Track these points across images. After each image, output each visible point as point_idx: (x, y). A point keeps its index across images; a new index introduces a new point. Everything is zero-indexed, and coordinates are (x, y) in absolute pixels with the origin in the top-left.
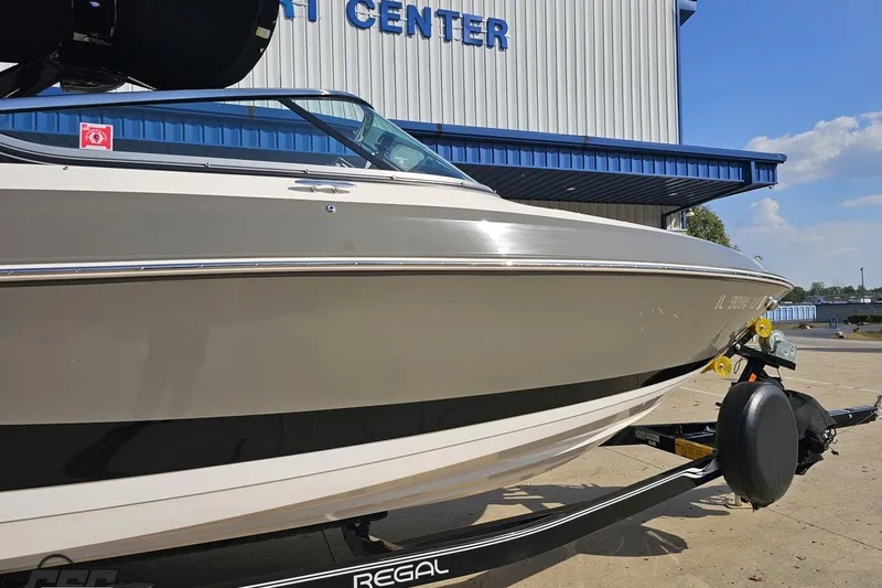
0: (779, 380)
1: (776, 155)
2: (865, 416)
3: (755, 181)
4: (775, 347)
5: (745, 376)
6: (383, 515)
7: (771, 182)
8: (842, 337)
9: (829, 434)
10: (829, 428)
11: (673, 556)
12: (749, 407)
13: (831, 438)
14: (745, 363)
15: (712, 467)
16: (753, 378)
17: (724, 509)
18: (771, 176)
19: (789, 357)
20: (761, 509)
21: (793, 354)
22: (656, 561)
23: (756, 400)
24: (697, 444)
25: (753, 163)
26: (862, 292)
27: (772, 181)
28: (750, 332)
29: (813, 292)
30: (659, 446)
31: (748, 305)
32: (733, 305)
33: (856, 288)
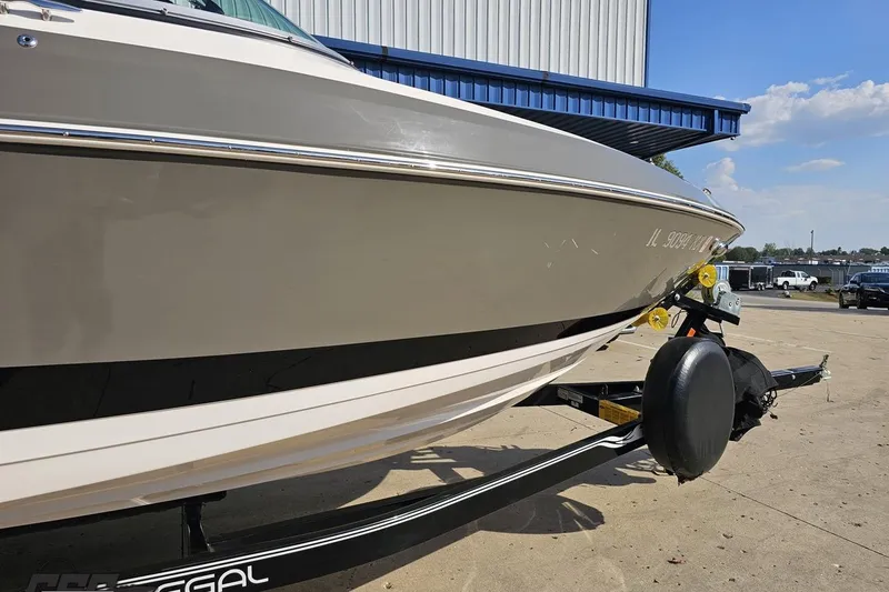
0: (720, 335)
1: (740, 105)
2: (809, 377)
3: (717, 131)
4: (719, 299)
5: (683, 330)
6: (220, 496)
7: (733, 133)
8: (788, 297)
9: (769, 396)
10: (770, 390)
11: (586, 533)
12: (681, 367)
13: (771, 400)
14: (684, 315)
15: (635, 435)
16: (691, 333)
17: (651, 475)
18: (734, 127)
19: (733, 310)
20: (687, 483)
21: (737, 307)
22: (567, 538)
23: (690, 359)
24: (623, 408)
25: (716, 112)
26: (810, 253)
28: (692, 280)
29: (765, 253)
30: (582, 408)
31: (689, 245)
32: (670, 243)
33: (805, 251)
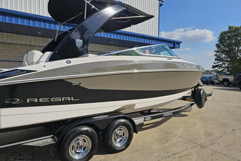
3: (176, 47)
4: (200, 83)
7: (179, 47)
15: (195, 102)
16: (196, 88)
20: (201, 109)
24: (190, 99)
25: (176, 43)
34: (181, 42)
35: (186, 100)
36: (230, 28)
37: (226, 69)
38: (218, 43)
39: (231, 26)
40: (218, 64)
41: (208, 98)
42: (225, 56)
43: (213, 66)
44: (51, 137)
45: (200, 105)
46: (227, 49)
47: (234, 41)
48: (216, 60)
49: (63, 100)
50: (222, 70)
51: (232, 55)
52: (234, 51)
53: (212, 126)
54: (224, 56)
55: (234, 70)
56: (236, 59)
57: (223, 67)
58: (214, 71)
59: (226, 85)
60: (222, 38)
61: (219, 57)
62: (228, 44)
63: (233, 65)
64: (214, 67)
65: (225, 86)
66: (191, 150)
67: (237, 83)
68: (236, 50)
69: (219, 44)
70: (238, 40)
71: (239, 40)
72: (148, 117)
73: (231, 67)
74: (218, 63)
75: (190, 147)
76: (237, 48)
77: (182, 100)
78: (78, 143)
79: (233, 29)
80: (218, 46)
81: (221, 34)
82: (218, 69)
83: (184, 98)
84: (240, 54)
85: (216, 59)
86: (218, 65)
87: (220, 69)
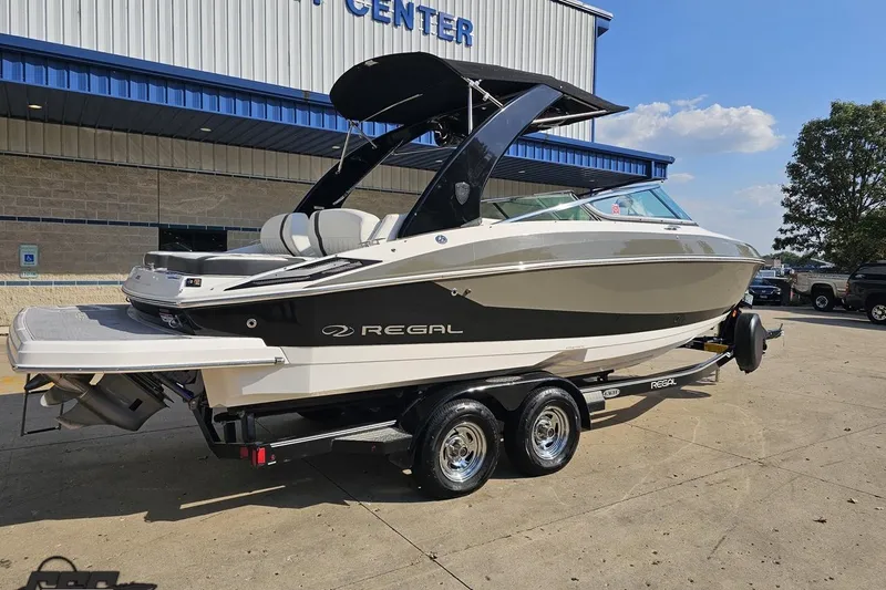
3: (653, 177)
18: (663, 173)
20: (748, 374)
24: (717, 345)
25: (653, 163)
27: (664, 177)
34: (670, 160)
35: (703, 349)
36: (836, 108)
37: (823, 252)
38: (794, 161)
39: (841, 103)
40: (795, 232)
41: (768, 342)
42: (817, 206)
43: (777, 240)
44: (391, 426)
45: (748, 363)
46: (826, 183)
47: (849, 153)
48: (787, 218)
49: (431, 332)
50: (810, 256)
51: (842, 202)
52: (850, 190)
53: (784, 421)
54: (814, 206)
55: (848, 256)
56: (855, 218)
57: (812, 246)
58: (777, 256)
59: (821, 306)
60: (809, 143)
61: (798, 209)
62: (829, 165)
63: (845, 238)
64: (779, 244)
65: (818, 310)
66: (735, 471)
67: (858, 298)
68: (858, 187)
69: (798, 166)
70: (862, 151)
71: (866, 152)
72: (613, 389)
73: (839, 246)
74: (793, 229)
75: (729, 465)
76: (859, 180)
77: (692, 347)
78: (456, 443)
79: (846, 112)
80: (794, 171)
81: (807, 130)
82: (795, 252)
83: (699, 344)
84: (869, 200)
85: (785, 216)
86: (796, 237)
87: (800, 250)
